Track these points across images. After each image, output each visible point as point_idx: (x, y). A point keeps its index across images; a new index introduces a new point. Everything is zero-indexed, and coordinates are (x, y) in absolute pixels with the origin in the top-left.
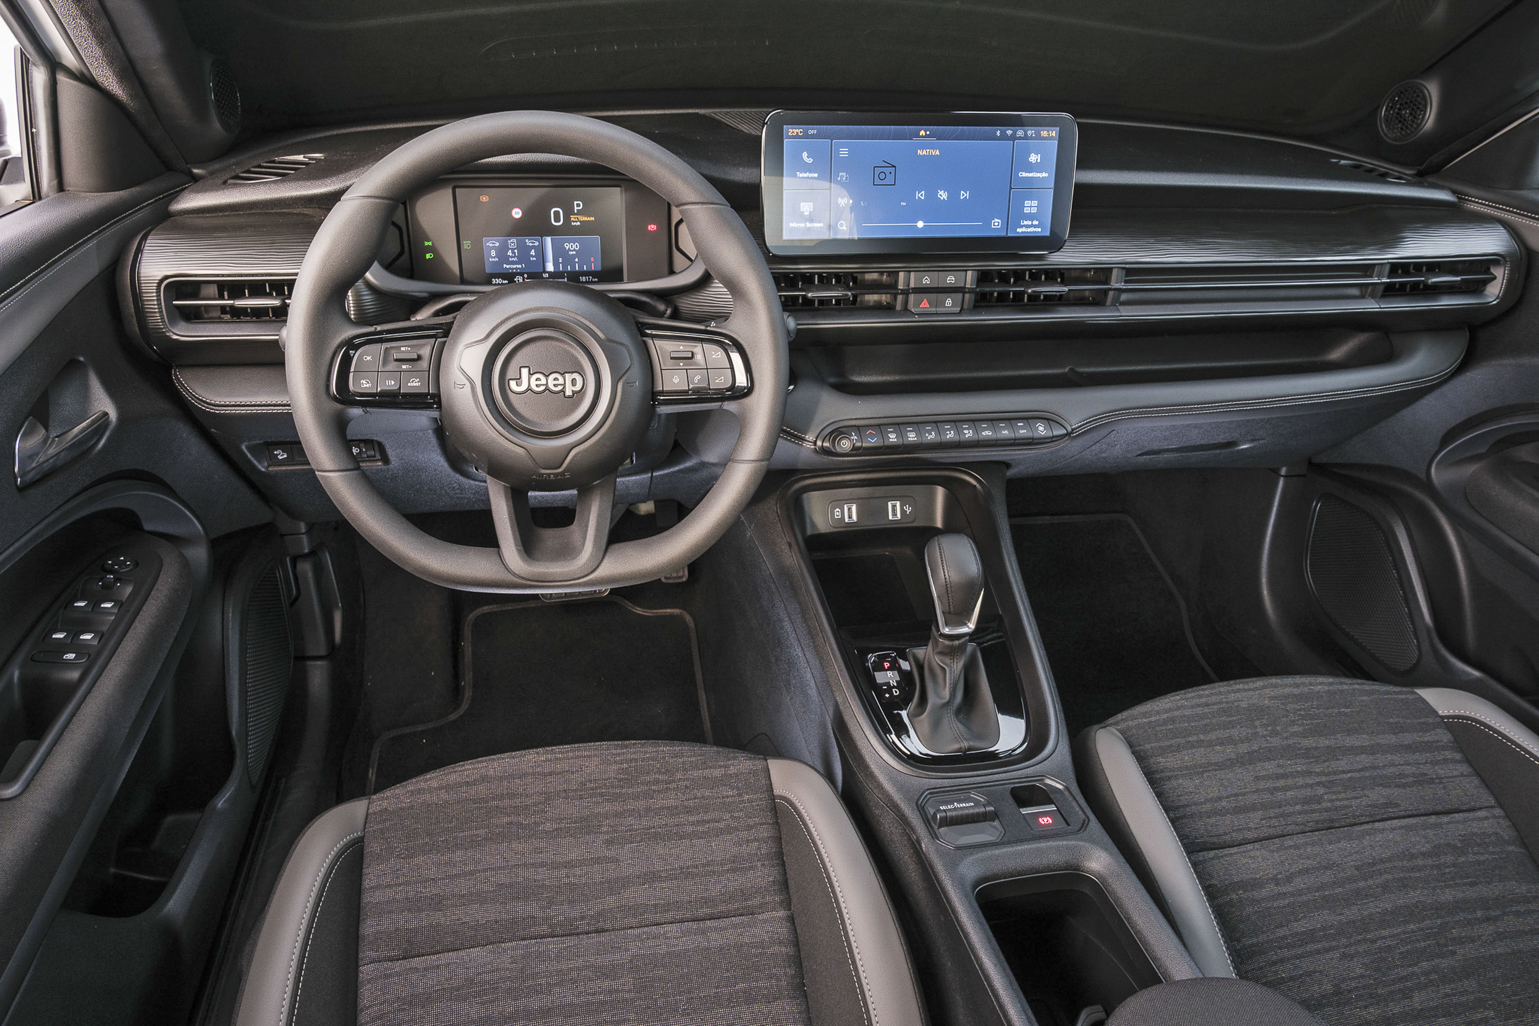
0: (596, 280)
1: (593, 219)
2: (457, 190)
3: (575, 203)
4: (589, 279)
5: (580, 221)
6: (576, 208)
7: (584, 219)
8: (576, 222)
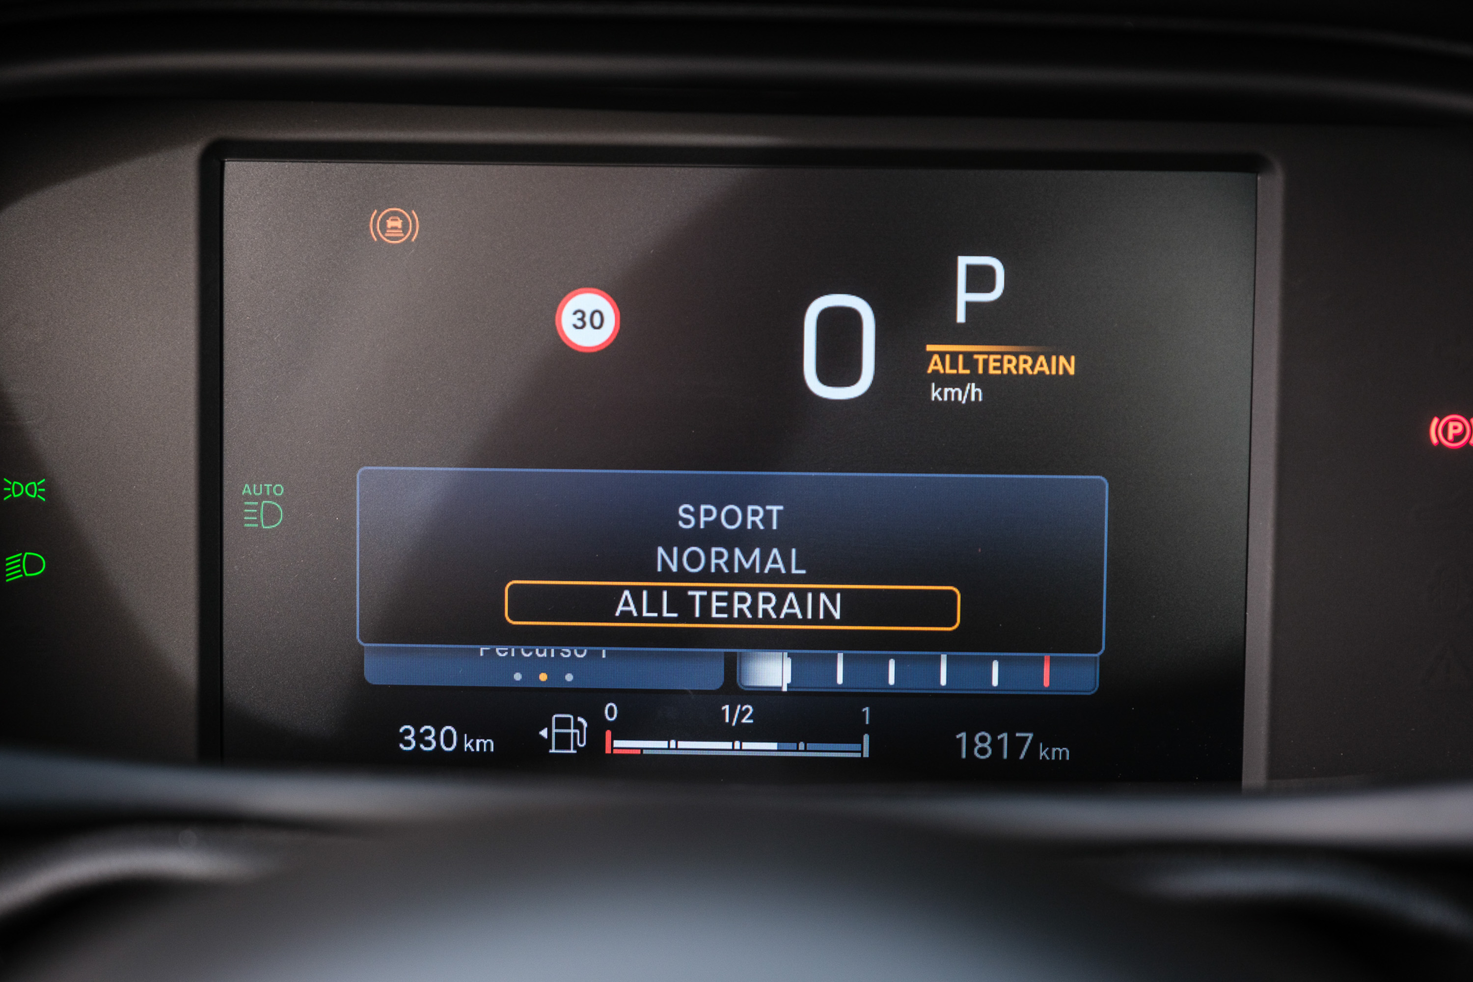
0: (1062, 752)
1: (1067, 365)
2: (232, 168)
3: (963, 262)
4: (1016, 745)
5: (984, 381)
6: (963, 297)
7: (1010, 365)
8: (959, 381)
